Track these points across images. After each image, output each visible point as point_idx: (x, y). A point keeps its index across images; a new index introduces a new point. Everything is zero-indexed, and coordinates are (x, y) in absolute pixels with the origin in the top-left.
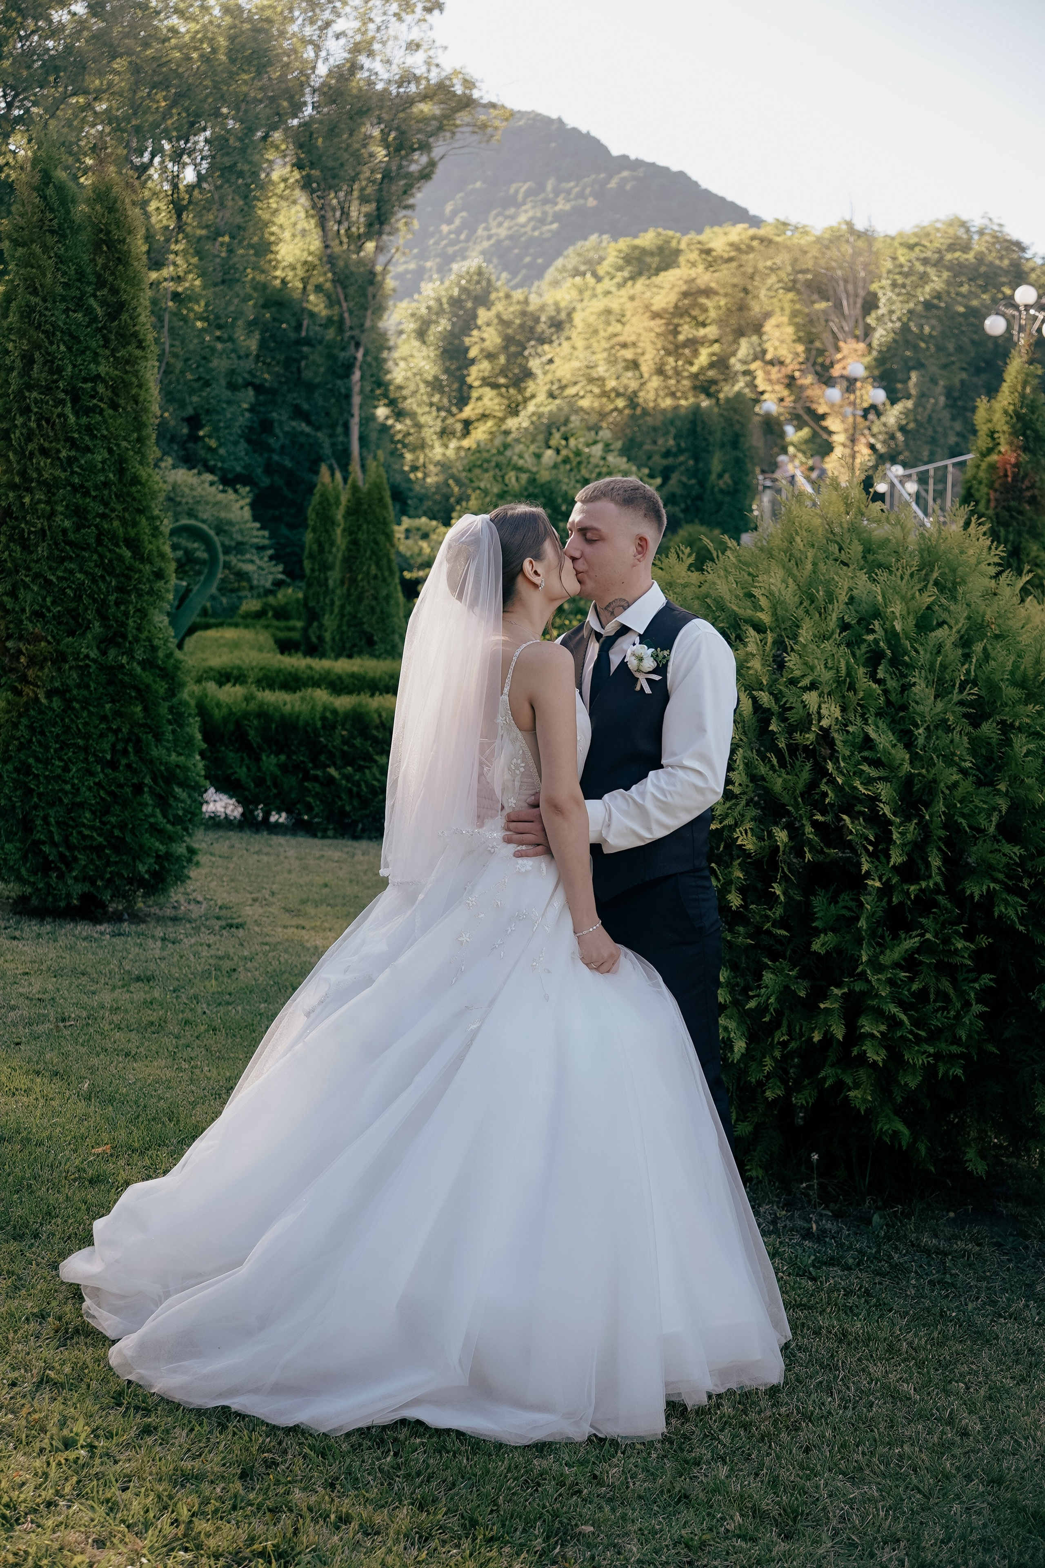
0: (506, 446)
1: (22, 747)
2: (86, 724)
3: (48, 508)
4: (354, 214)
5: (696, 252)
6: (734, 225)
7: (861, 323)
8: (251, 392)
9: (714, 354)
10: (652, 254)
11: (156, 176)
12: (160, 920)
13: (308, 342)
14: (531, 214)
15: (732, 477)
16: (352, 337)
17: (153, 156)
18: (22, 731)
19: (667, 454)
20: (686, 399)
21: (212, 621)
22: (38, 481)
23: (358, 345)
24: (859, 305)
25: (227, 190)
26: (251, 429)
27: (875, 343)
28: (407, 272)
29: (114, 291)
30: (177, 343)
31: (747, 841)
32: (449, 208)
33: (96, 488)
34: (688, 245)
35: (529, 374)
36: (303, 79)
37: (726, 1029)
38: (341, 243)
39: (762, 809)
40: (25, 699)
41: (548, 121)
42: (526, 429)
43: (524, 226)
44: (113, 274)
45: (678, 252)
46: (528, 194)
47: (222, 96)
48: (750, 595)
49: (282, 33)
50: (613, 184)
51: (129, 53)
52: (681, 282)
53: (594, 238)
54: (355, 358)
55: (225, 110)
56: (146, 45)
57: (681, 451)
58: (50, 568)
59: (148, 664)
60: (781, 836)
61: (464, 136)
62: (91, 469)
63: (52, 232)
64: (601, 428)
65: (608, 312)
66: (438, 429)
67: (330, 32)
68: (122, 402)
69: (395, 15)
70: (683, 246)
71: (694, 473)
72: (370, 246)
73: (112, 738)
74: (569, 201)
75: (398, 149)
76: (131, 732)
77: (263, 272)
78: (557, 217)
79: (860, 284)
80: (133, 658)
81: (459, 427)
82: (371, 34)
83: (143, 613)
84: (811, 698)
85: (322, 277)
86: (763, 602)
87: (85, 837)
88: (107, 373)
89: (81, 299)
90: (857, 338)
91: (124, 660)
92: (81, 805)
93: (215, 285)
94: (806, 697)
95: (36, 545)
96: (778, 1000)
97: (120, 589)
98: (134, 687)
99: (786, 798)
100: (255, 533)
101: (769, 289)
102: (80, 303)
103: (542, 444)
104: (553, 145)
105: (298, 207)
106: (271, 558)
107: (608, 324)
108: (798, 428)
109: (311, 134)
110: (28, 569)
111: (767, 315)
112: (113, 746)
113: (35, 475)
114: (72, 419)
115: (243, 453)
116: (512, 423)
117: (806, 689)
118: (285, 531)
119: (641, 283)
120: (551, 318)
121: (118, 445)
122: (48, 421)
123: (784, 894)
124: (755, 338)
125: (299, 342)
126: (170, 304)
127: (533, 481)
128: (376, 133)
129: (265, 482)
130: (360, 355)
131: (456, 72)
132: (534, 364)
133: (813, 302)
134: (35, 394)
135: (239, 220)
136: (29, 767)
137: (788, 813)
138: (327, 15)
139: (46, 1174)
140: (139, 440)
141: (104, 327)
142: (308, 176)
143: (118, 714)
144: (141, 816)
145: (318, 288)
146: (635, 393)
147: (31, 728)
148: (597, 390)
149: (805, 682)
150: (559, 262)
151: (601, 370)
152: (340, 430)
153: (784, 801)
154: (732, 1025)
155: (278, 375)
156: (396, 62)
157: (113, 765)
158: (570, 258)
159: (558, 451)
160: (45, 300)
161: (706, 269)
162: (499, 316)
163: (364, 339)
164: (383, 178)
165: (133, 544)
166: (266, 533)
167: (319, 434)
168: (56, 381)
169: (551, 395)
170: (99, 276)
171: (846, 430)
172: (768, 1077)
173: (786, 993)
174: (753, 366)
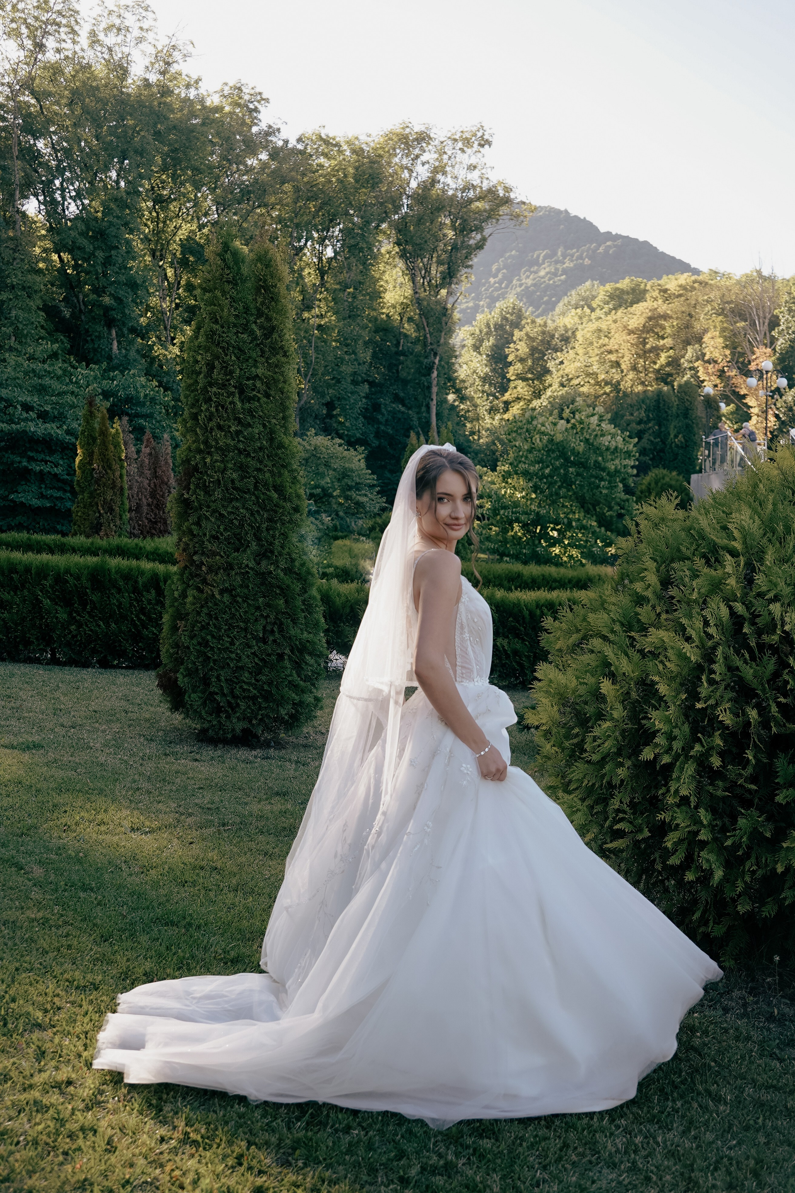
0: (533, 418)
1: (203, 628)
2: (246, 612)
3: (222, 465)
4: (433, 272)
5: (657, 291)
6: (682, 273)
7: (768, 335)
8: (366, 386)
9: (670, 357)
10: (628, 293)
11: (308, 254)
12: (295, 746)
13: (403, 353)
14: (547, 270)
15: (684, 437)
16: (432, 350)
17: (307, 241)
18: (203, 617)
19: (640, 422)
20: (652, 386)
21: (340, 534)
22: (216, 448)
23: (435, 354)
24: (766, 324)
25: (353, 260)
26: (366, 409)
27: (778, 348)
28: (467, 308)
29: (269, 319)
30: (320, 356)
31: (727, 718)
32: (494, 267)
33: (255, 451)
34: (652, 287)
35: (548, 371)
36: (402, 190)
37: (708, 861)
38: (425, 291)
39: (737, 692)
40: (205, 595)
41: (559, 212)
42: (546, 406)
43: (543, 278)
44: (268, 308)
45: (645, 291)
46: (545, 257)
47: (350, 203)
48: (725, 528)
49: (389, 163)
50: (601, 250)
51: (293, 180)
52: (647, 311)
53: (588, 284)
54: (434, 363)
55: (352, 212)
56: (304, 175)
57: (649, 420)
58: (223, 506)
59: (288, 571)
60: (753, 714)
61: (505, 221)
62: (251, 438)
63: (228, 282)
64: (596, 405)
65: (600, 330)
66: (488, 407)
67: (419, 161)
68: (272, 393)
69: (460, 149)
70: (648, 287)
71: (658, 434)
72: (444, 292)
73: (263, 622)
74: (572, 261)
75: (462, 231)
76: (277, 618)
77: (375, 310)
78: (565, 272)
79: (767, 310)
80: (278, 566)
81: (501, 405)
82: (445, 161)
83: (285, 536)
84: (776, 608)
85: (413, 312)
86: (736, 534)
87: (244, 690)
88: (263, 374)
89: (246, 325)
90: (766, 346)
91: (272, 568)
92: (242, 668)
93: (344, 319)
94: (771, 607)
95: (214, 491)
96: (749, 838)
97: (270, 520)
98: (279, 587)
99: (755, 683)
100: (368, 477)
101: (705, 314)
102: (246, 328)
103: (556, 416)
104: (562, 226)
105: (398, 269)
106: (378, 493)
107: (600, 338)
108: (728, 405)
109: (406, 223)
110: (208, 507)
111: (706, 331)
112: (264, 627)
113: (214, 443)
114: (239, 405)
115: (361, 425)
116: (536, 403)
117: (771, 601)
118: (388, 475)
119: (620, 312)
120: (562, 335)
121: (269, 422)
122: (223, 407)
123: (754, 757)
124: (697, 346)
125: (398, 353)
126: (316, 332)
127: (551, 441)
128: (448, 221)
129: (375, 443)
130: (437, 361)
131: (500, 183)
132: (551, 365)
133: (735, 323)
134: (214, 389)
135: (360, 278)
136: (208, 641)
137: (757, 696)
138: (417, 151)
139: (200, 954)
140: (284, 418)
141: (262, 343)
142: (404, 249)
143: (268, 605)
144: (283, 675)
145: (410, 320)
146: (618, 383)
147: (209, 615)
148: (592, 382)
149: (771, 595)
150: (566, 299)
151: (595, 368)
152: (424, 409)
153: (754, 686)
154: (712, 857)
155: (384, 374)
156: (460, 177)
157: (264, 641)
158: (573, 296)
159: (568, 421)
160: (222, 327)
161: (664, 302)
162: (527, 335)
163: (440, 350)
164: (452, 249)
165: (279, 489)
166: (375, 477)
167: (410, 412)
168: (228, 380)
169: (562, 385)
170: (258, 310)
171: (759, 406)
172: (739, 896)
173: (755, 835)
174: (696, 364)
